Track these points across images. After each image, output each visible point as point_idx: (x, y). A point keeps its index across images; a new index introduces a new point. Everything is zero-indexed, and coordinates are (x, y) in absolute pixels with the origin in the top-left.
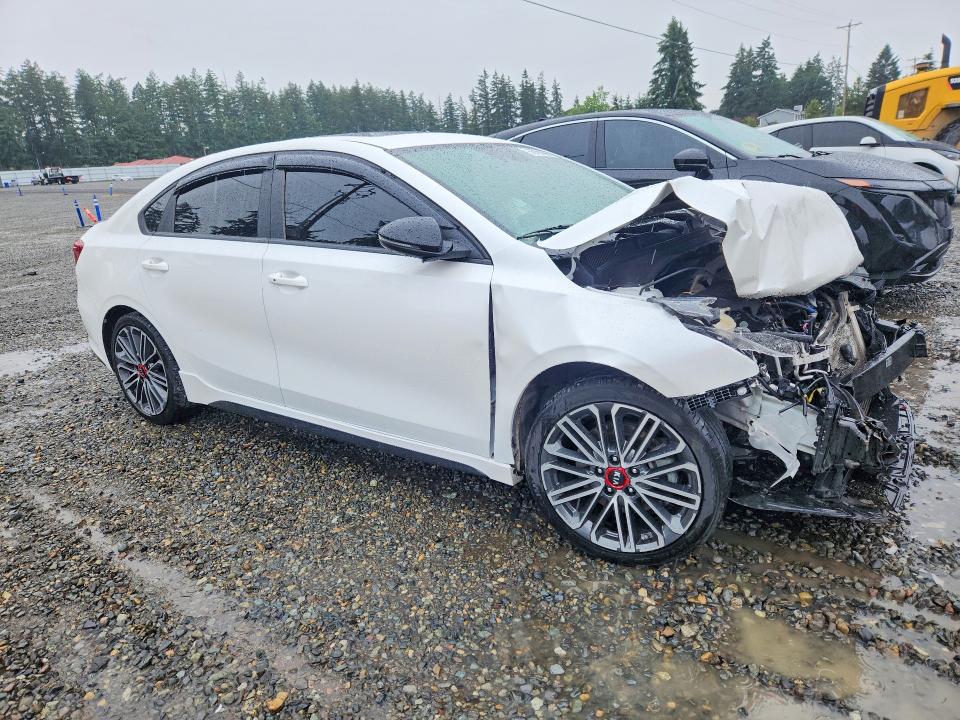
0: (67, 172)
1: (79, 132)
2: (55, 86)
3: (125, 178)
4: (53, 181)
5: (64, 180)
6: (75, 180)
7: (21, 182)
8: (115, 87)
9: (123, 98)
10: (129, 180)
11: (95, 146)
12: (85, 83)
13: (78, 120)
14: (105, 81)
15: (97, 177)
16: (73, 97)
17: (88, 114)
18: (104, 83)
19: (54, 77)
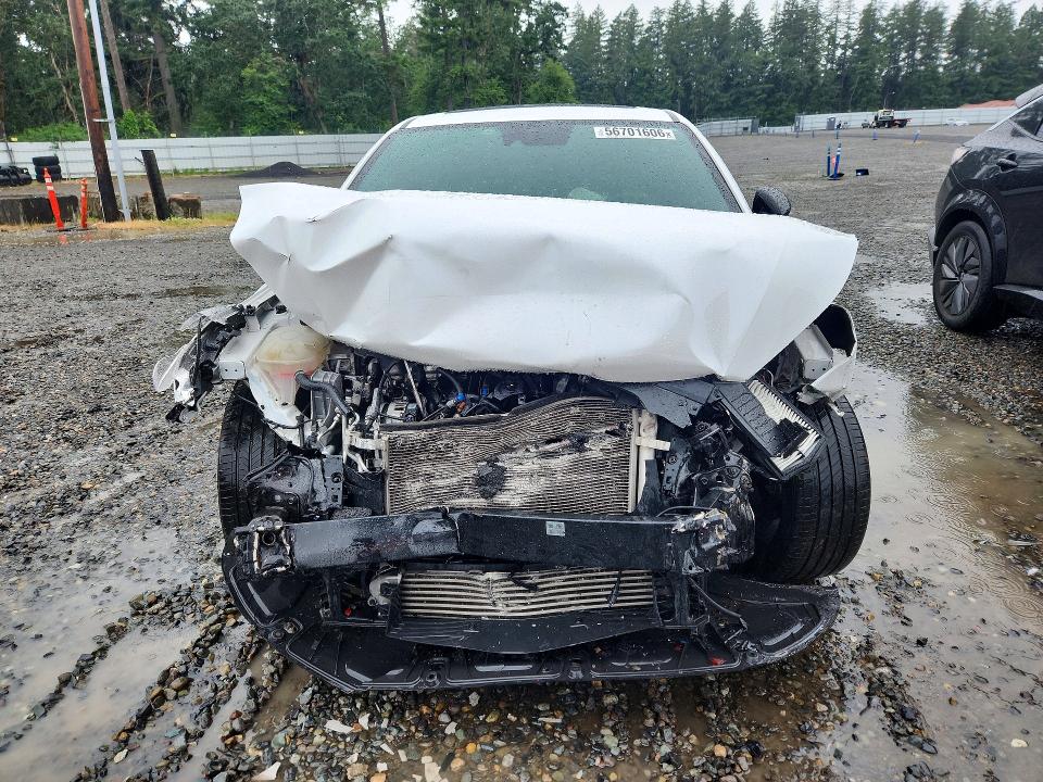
0: (898, 115)
1: (941, 70)
2: (936, 18)
3: (959, 123)
4: (880, 124)
5: (891, 123)
6: (903, 123)
7: (853, 124)
8: (1003, 13)
9: (1008, 25)
10: (964, 125)
11: (951, 85)
12: (969, 12)
13: (945, 55)
14: (993, 6)
15: (930, 120)
16: (949, 29)
17: (959, 47)
18: (990, 10)
19: (936, 8)
